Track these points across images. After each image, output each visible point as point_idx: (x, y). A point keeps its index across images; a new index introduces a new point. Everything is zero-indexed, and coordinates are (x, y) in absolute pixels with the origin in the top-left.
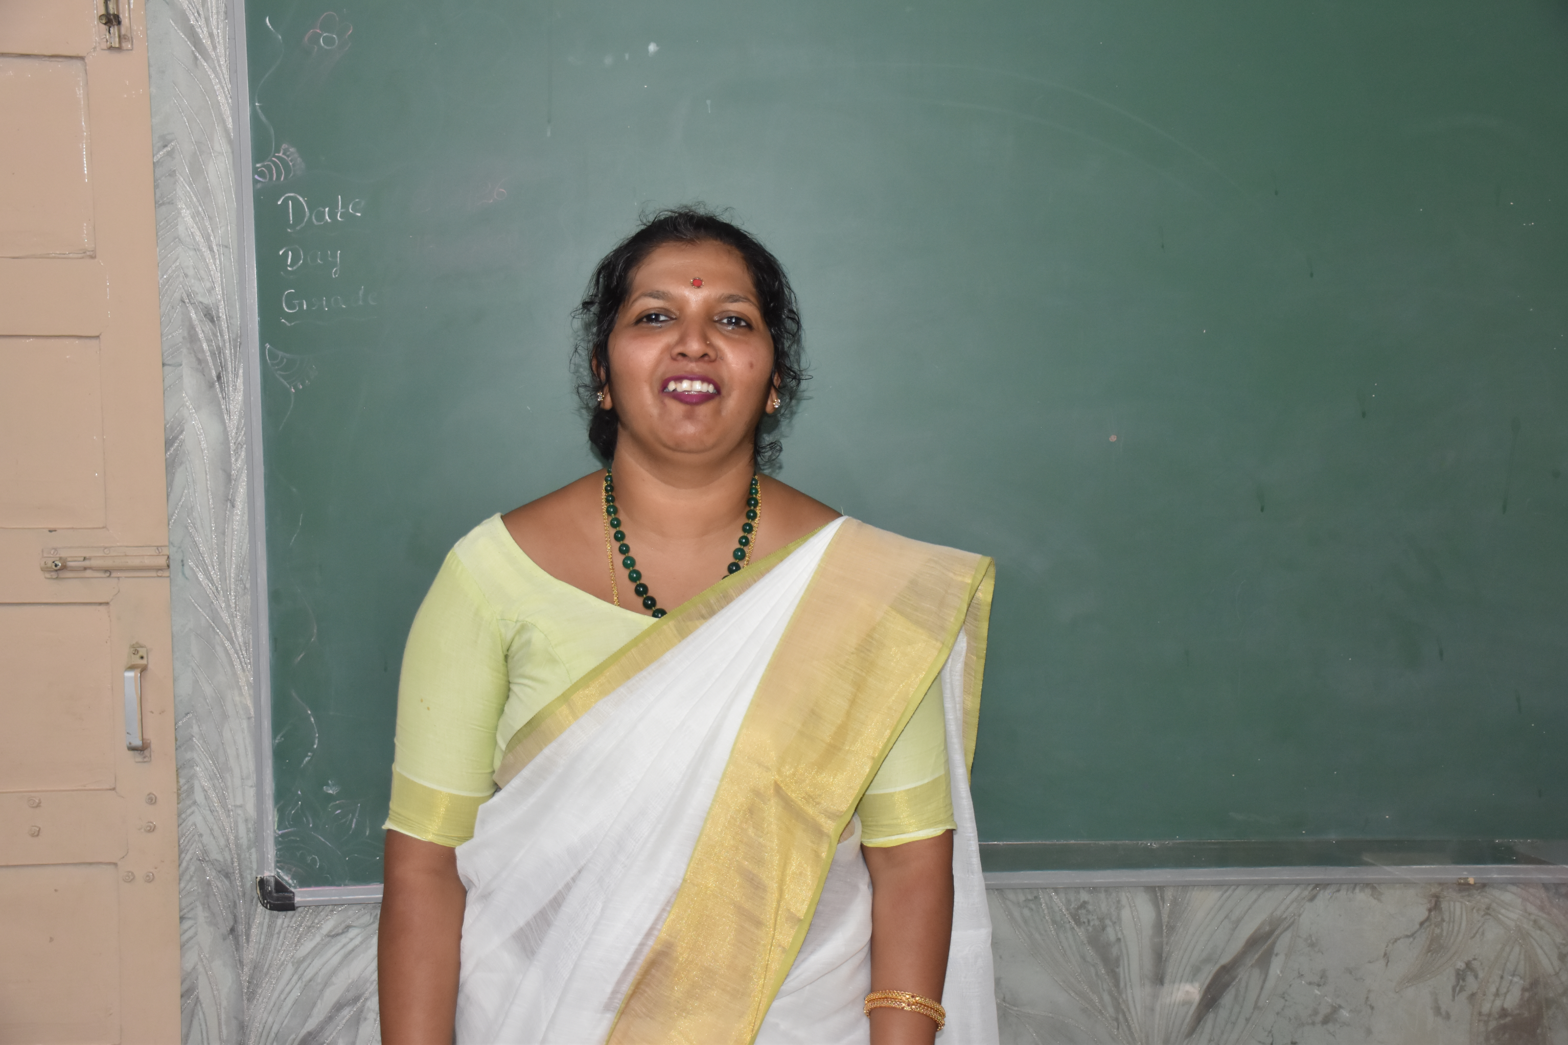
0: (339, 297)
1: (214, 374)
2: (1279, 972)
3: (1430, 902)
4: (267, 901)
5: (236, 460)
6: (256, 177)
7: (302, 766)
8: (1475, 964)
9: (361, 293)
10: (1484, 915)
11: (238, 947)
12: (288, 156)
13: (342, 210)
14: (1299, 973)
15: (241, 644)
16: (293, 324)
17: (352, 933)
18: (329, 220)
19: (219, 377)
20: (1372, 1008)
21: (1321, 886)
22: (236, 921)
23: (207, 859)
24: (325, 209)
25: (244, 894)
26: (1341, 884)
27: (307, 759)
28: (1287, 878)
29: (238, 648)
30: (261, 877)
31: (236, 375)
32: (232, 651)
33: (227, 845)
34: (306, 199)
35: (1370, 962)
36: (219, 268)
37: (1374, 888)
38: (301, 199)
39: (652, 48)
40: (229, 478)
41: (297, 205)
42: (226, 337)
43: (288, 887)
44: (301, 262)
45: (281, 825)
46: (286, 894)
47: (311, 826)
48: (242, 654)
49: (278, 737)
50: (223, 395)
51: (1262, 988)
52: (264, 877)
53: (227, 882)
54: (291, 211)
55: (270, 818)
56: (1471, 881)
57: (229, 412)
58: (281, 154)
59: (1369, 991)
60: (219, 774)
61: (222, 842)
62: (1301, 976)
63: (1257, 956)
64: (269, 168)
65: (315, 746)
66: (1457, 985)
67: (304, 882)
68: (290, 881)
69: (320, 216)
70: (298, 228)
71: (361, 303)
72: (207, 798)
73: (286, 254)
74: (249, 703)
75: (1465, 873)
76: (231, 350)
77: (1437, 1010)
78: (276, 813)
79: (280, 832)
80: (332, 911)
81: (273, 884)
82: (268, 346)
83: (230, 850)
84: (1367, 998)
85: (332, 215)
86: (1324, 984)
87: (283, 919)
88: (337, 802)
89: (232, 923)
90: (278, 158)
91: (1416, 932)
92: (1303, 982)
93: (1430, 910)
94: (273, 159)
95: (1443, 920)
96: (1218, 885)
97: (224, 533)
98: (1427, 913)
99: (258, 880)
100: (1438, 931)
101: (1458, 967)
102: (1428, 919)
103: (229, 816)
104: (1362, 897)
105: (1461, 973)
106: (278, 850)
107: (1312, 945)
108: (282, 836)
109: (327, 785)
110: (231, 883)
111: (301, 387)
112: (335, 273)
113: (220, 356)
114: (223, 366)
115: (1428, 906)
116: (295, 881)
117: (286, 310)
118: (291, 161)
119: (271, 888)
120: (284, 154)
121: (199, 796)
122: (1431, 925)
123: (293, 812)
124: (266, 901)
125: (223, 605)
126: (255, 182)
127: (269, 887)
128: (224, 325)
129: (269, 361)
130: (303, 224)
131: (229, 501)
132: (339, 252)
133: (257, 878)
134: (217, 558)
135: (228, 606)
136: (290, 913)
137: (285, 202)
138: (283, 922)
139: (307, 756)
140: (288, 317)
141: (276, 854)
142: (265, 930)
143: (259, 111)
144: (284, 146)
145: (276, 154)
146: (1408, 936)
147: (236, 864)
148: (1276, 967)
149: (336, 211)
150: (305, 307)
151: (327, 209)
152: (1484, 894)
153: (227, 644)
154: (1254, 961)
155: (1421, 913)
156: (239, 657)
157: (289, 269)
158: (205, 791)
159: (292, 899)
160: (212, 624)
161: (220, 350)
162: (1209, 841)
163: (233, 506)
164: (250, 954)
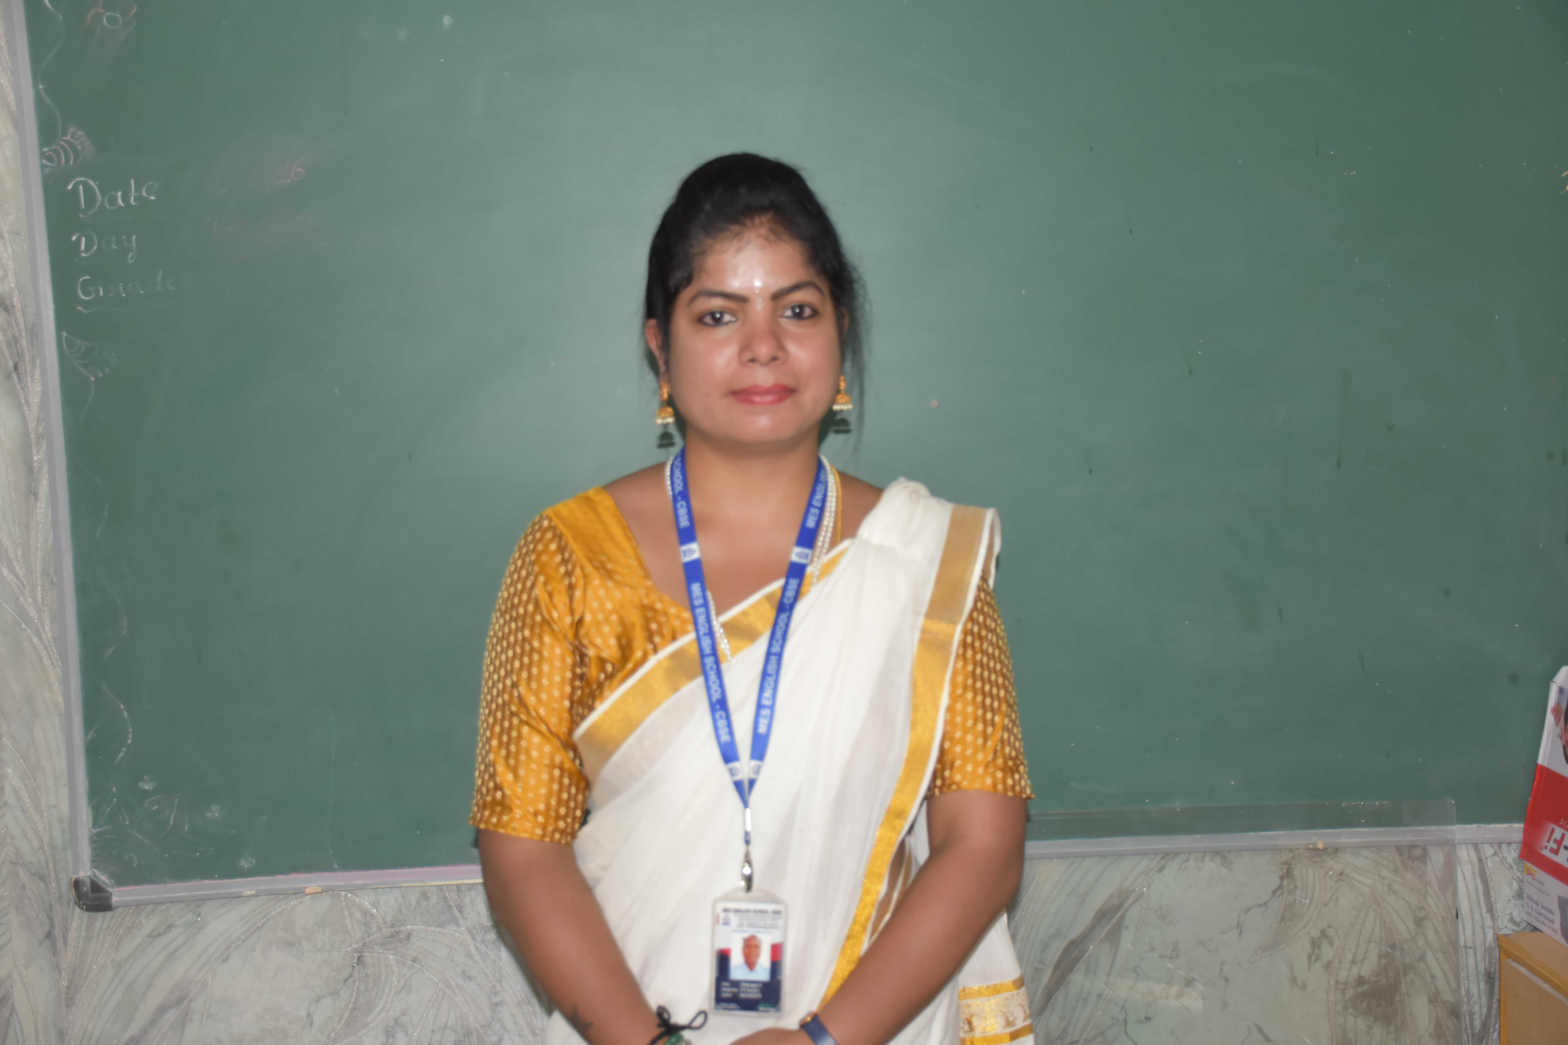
0: (136, 283)
1: (11, 364)
2: (1129, 946)
3: (1281, 869)
4: (84, 904)
5: (38, 452)
6: (44, 161)
7: (116, 762)
8: (1331, 932)
9: (159, 278)
10: (1337, 881)
11: (55, 951)
12: (76, 140)
13: (136, 194)
14: (1150, 946)
15: (51, 640)
16: (90, 311)
17: (174, 932)
18: (123, 205)
19: (16, 368)
20: (1227, 980)
21: (1167, 855)
22: (52, 925)
23: (20, 861)
24: (117, 192)
25: (60, 897)
26: (1190, 853)
27: (121, 755)
28: (1132, 848)
29: (47, 644)
30: (76, 878)
31: (34, 365)
32: (41, 648)
33: (42, 847)
34: (97, 183)
35: (1223, 933)
36: (11, 256)
37: (1223, 857)
38: (92, 183)
39: (447, 20)
40: (30, 470)
41: (88, 190)
42: (22, 326)
43: (105, 886)
44: (95, 248)
45: (95, 823)
46: (103, 894)
47: (127, 823)
48: (52, 650)
49: (91, 733)
50: (21, 386)
51: (1113, 963)
52: (79, 878)
53: (42, 886)
54: (82, 195)
55: (84, 817)
56: (1320, 846)
57: (27, 402)
58: (68, 138)
59: (1223, 963)
60: (31, 774)
61: (36, 844)
62: (1153, 949)
63: (1106, 930)
64: (57, 152)
65: (129, 741)
66: (1313, 953)
67: (122, 881)
68: (107, 881)
69: (113, 201)
70: (91, 213)
71: (159, 288)
72: (19, 798)
73: (78, 240)
74: (60, 699)
75: (1315, 838)
76: (27, 339)
77: (1293, 981)
78: (90, 811)
79: (95, 831)
80: (153, 911)
81: (88, 884)
82: (65, 335)
83: (44, 851)
84: (1221, 970)
85: (126, 199)
86: (1177, 957)
87: (101, 920)
88: (154, 798)
89: (47, 927)
90: (67, 142)
91: (1268, 901)
92: (1155, 955)
93: (1282, 878)
94: (61, 143)
95: (1296, 887)
96: (1062, 857)
97: (27, 527)
98: (1279, 881)
99: (73, 880)
100: (1291, 899)
101: (1313, 935)
102: (1280, 887)
103: (42, 817)
104: (1211, 866)
105: (1316, 941)
106: (94, 849)
107: (1163, 917)
108: (97, 834)
109: (143, 780)
110: (46, 885)
111: (101, 375)
112: (131, 259)
113: (16, 346)
114: (20, 355)
115: (1280, 873)
116: (112, 881)
117: (83, 297)
118: (80, 144)
119: (87, 889)
120: (72, 137)
121: (9, 797)
122: (1283, 893)
123: (108, 809)
124: (82, 902)
125: (30, 600)
126: (43, 167)
127: (85, 888)
128: (19, 314)
129: (66, 350)
130: (95, 210)
131: (32, 493)
132: (134, 237)
133: (71, 878)
134: (21, 553)
135: (35, 601)
136: (109, 914)
137: (76, 187)
138: (102, 924)
139: (120, 751)
140: (85, 304)
141: (92, 853)
142: (83, 934)
143: (43, 94)
144: (72, 129)
145: (64, 138)
146: (1260, 905)
147: (51, 866)
148: (1126, 941)
149: (130, 195)
150: (101, 293)
151: (120, 193)
152: (1337, 859)
153: (36, 640)
154: (1103, 935)
155: (1274, 881)
156: (48, 654)
157: (83, 255)
158: (15, 791)
159: (108, 898)
160: (19, 619)
161: (16, 340)
162: (1050, 812)
163: (36, 498)
164: (67, 959)
